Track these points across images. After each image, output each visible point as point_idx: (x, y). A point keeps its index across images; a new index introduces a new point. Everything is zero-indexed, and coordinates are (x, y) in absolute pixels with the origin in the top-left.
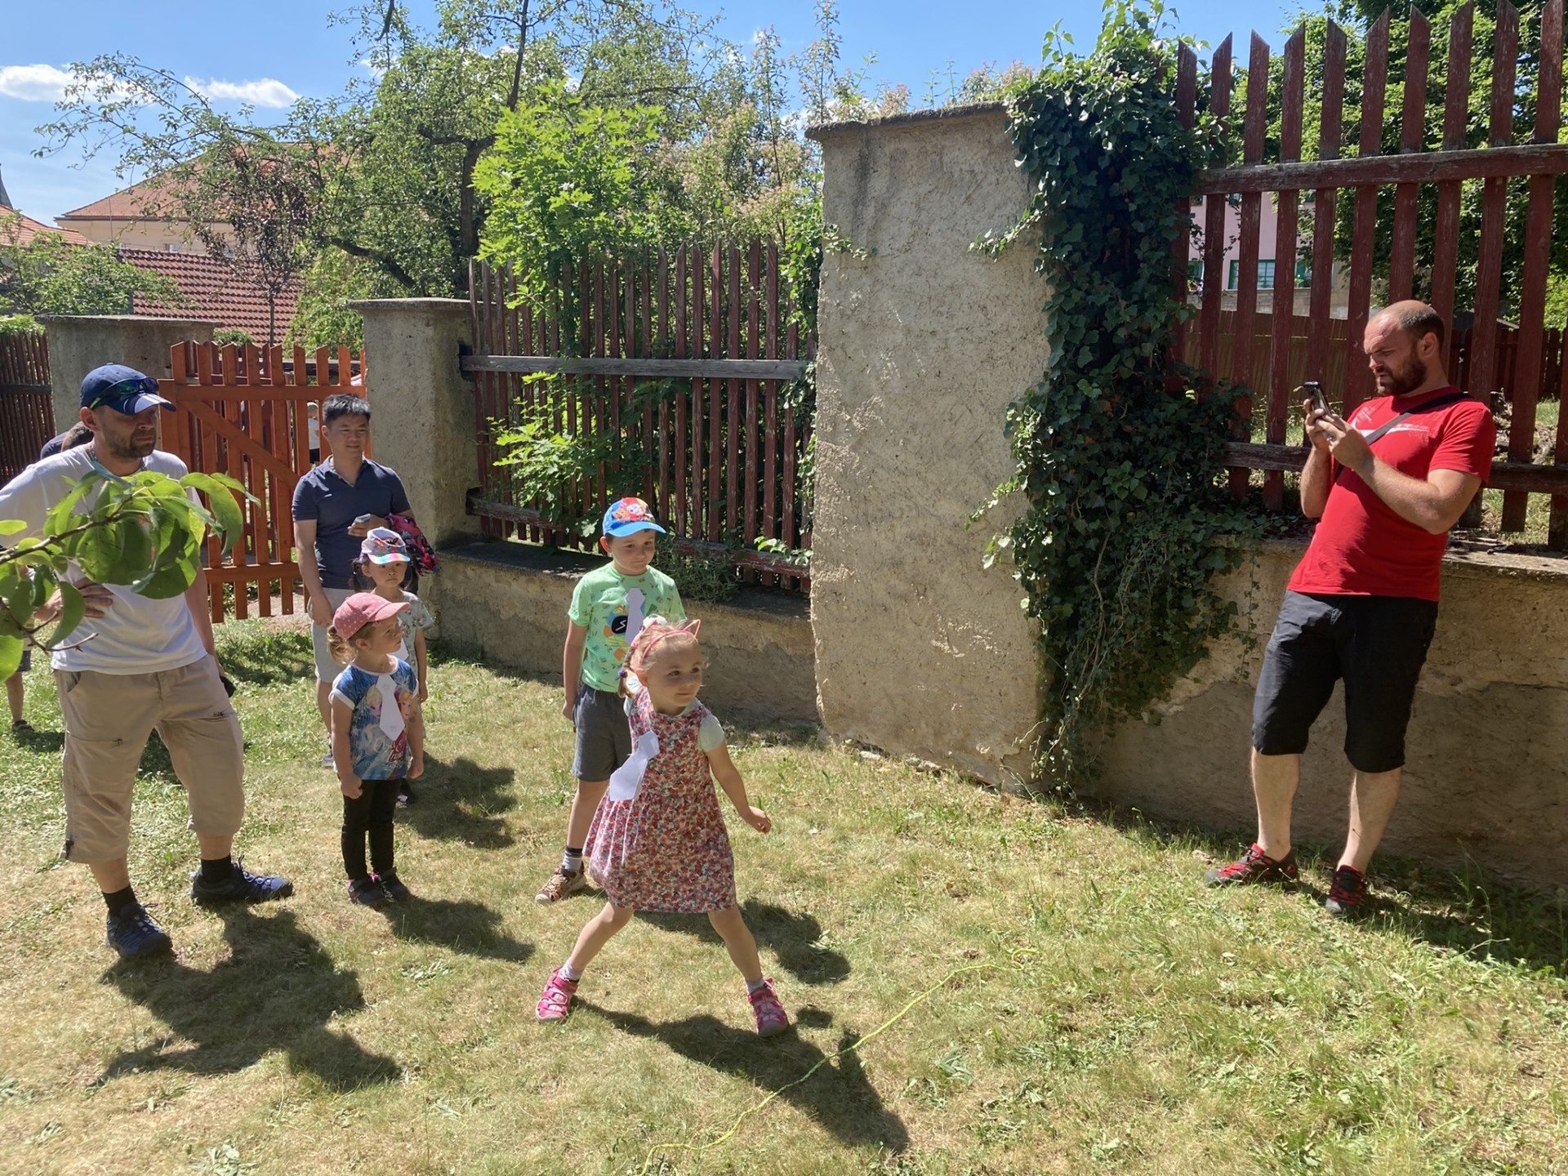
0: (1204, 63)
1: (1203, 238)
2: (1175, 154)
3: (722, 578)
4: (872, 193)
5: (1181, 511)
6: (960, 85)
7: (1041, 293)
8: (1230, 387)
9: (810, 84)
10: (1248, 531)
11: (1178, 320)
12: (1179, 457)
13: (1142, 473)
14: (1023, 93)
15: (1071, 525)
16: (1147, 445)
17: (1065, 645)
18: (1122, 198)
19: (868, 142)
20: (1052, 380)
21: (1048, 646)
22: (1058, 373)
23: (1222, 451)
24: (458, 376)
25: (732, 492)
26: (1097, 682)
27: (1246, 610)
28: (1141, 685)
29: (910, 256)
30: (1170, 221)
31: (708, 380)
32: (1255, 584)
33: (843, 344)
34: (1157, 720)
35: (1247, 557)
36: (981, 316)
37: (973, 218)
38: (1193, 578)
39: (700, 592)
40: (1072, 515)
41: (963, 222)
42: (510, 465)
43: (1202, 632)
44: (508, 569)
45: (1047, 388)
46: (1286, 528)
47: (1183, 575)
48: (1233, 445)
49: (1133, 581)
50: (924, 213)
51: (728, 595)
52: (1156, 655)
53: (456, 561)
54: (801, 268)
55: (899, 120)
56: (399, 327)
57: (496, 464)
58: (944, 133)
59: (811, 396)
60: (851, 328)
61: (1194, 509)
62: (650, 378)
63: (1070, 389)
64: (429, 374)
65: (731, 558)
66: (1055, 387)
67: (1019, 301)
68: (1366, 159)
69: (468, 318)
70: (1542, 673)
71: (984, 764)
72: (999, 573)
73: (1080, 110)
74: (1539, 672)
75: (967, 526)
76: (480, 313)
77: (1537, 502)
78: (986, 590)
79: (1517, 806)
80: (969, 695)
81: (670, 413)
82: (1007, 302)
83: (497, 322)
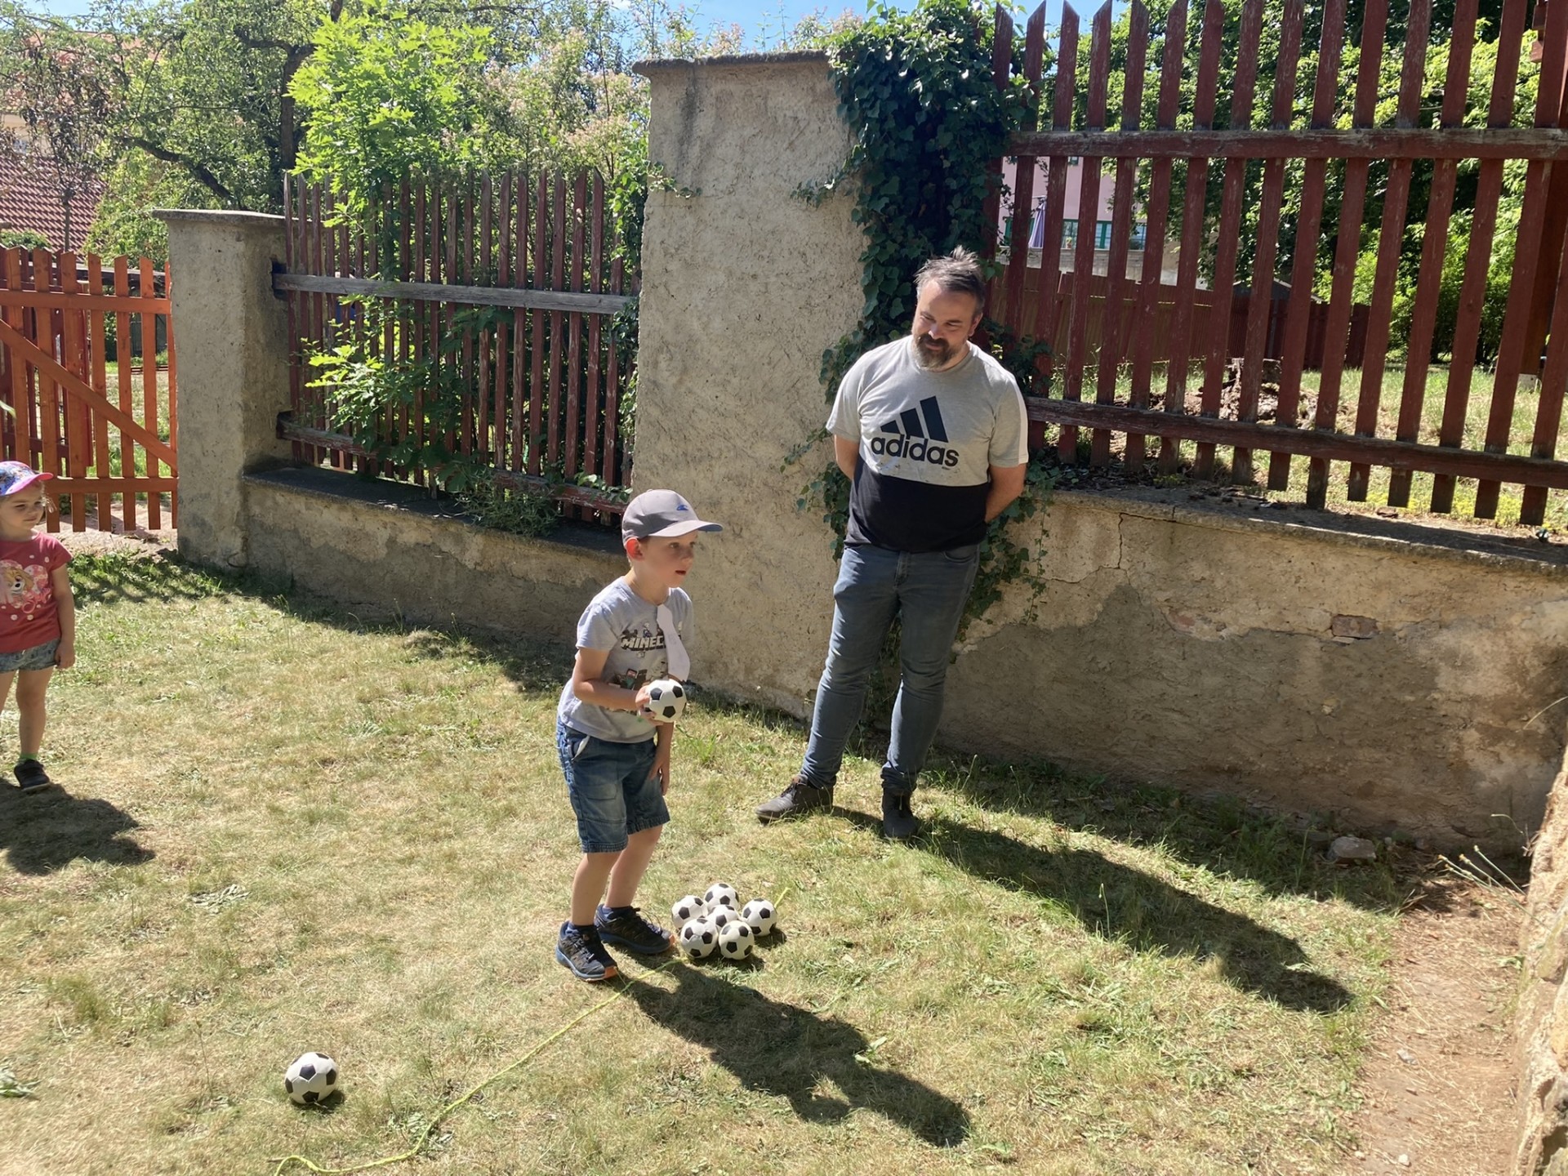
0: (1019, 26)
1: (1013, 197)
2: (988, 114)
3: (541, 513)
4: (697, 132)
6: (792, 30)
7: (858, 243)
8: (1029, 345)
9: (643, 18)
10: (1041, 482)
14: (846, 43)
18: (937, 153)
19: (695, 82)
20: (865, 330)
22: (871, 323)
24: (270, 294)
25: (553, 426)
27: (1036, 556)
29: (733, 198)
30: (980, 180)
31: (531, 311)
32: (1045, 532)
33: (666, 283)
35: (1039, 506)
36: (801, 263)
37: (795, 165)
39: (518, 525)
41: (786, 167)
42: (323, 388)
43: (996, 577)
44: (320, 497)
45: (861, 336)
46: (1077, 480)
50: (748, 157)
51: (547, 530)
53: (265, 486)
54: (626, 203)
55: (725, 60)
56: (207, 239)
57: (308, 385)
58: (770, 78)
59: (634, 333)
62: (471, 306)
64: (239, 291)
65: (550, 492)
66: (869, 336)
67: (837, 249)
68: (1163, 132)
69: (282, 235)
70: (1294, 621)
71: (790, 698)
72: (811, 515)
73: (901, 65)
74: (1291, 619)
75: (783, 469)
76: (295, 230)
77: (1299, 464)
78: (798, 531)
79: (1267, 742)
80: (780, 632)
81: (492, 342)
82: (826, 250)
83: (311, 239)
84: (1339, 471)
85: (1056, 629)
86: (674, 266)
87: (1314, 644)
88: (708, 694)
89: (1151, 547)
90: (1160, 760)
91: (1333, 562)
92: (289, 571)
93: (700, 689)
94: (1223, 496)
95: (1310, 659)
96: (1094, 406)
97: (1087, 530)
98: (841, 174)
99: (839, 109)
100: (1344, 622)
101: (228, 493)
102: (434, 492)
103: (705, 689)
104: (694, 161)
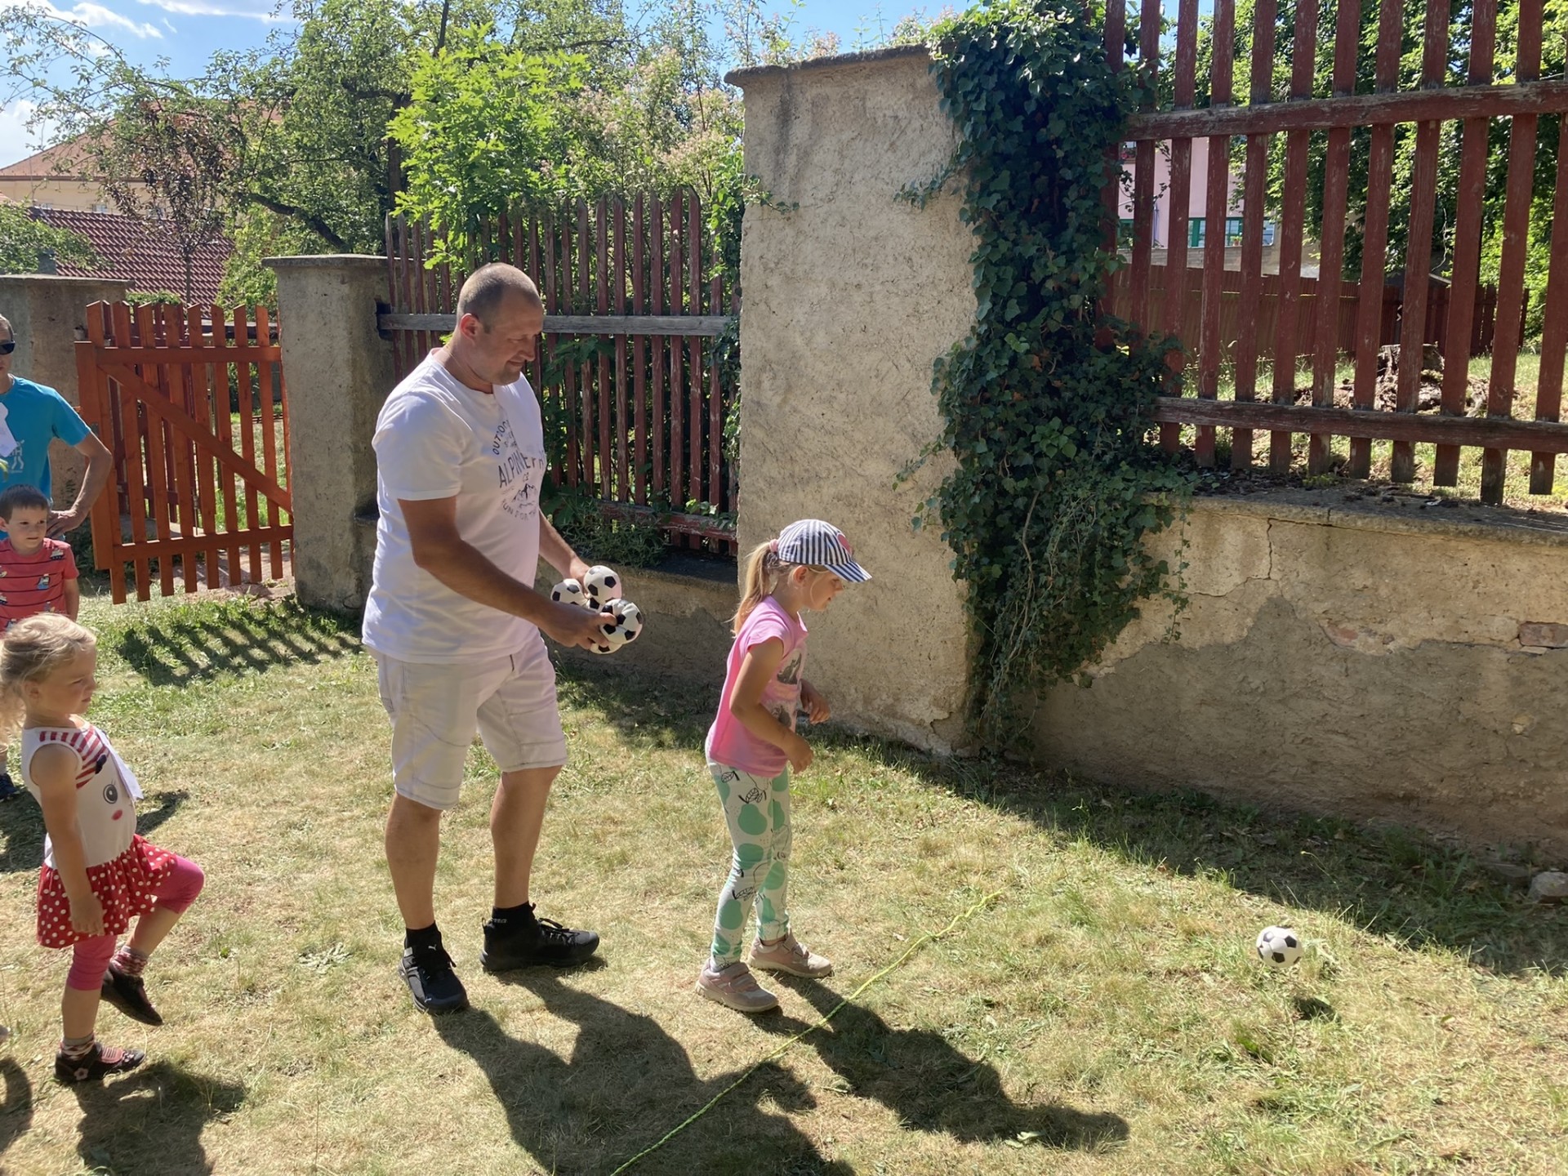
0: (1131, 3)
1: (1133, 184)
2: (1102, 98)
3: (649, 542)
4: (794, 140)
5: (1110, 469)
7: (967, 243)
8: (1158, 342)
9: (736, 31)
10: (1179, 488)
11: (1107, 271)
12: (1108, 412)
13: (1071, 430)
14: (946, 34)
15: (999, 484)
16: (1077, 401)
17: (994, 607)
18: (1049, 144)
19: (789, 88)
20: (979, 335)
21: (976, 608)
22: (985, 327)
23: (1153, 407)
24: (376, 335)
25: (658, 454)
26: (1026, 644)
27: (1177, 569)
28: (1072, 647)
29: (833, 207)
30: (1098, 168)
31: (632, 337)
32: (1185, 542)
33: (767, 299)
34: (1088, 682)
35: (1177, 514)
36: (907, 268)
37: (897, 166)
38: (1122, 537)
39: (626, 556)
40: (1000, 473)
41: (888, 169)
43: (1133, 592)
45: (974, 342)
46: (1217, 485)
47: (1113, 534)
48: (1163, 399)
49: (1062, 541)
50: (847, 161)
51: (656, 559)
52: (1087, 615)
54: (723, 220)
55: (819, 63)
56: (313, 284)
58: (867, 77)
59: (735, 354)
60: (774, 281)
61: (1124, 466)
62: (571, 337)
63: (998, 342)
64: (345, 333)
65: (657, 521)
66: (982, 342)
67: (945, 252)
68: (1298, 103)
69: (386, 275)
70: (1473, 630)
71: (912, 728)
72: (926, 534)
73: (1007, 51)
74: (1470, 629)
75: (895, 486)
76: (398, 269)
77: (1470, 455)
78: (914, 552)
79: (1447, 765)
80: (898, 659)
81: (594, 371)
82: (933, 254)
83: (413, 281)
84: (1518, 461)
85: (1201, 648)
87: (1498, 655)
89: (1304, 554)
90: (1323, 788)
91: (1517, 563)
94: (1382, 495)
95: (1495, 674)
96: (1233, 403)
97: (1232, 537)
98: (947, 172)
99: (942, 104)
100: (1534, 630)
101: (341, 535)
104: (791, 171)
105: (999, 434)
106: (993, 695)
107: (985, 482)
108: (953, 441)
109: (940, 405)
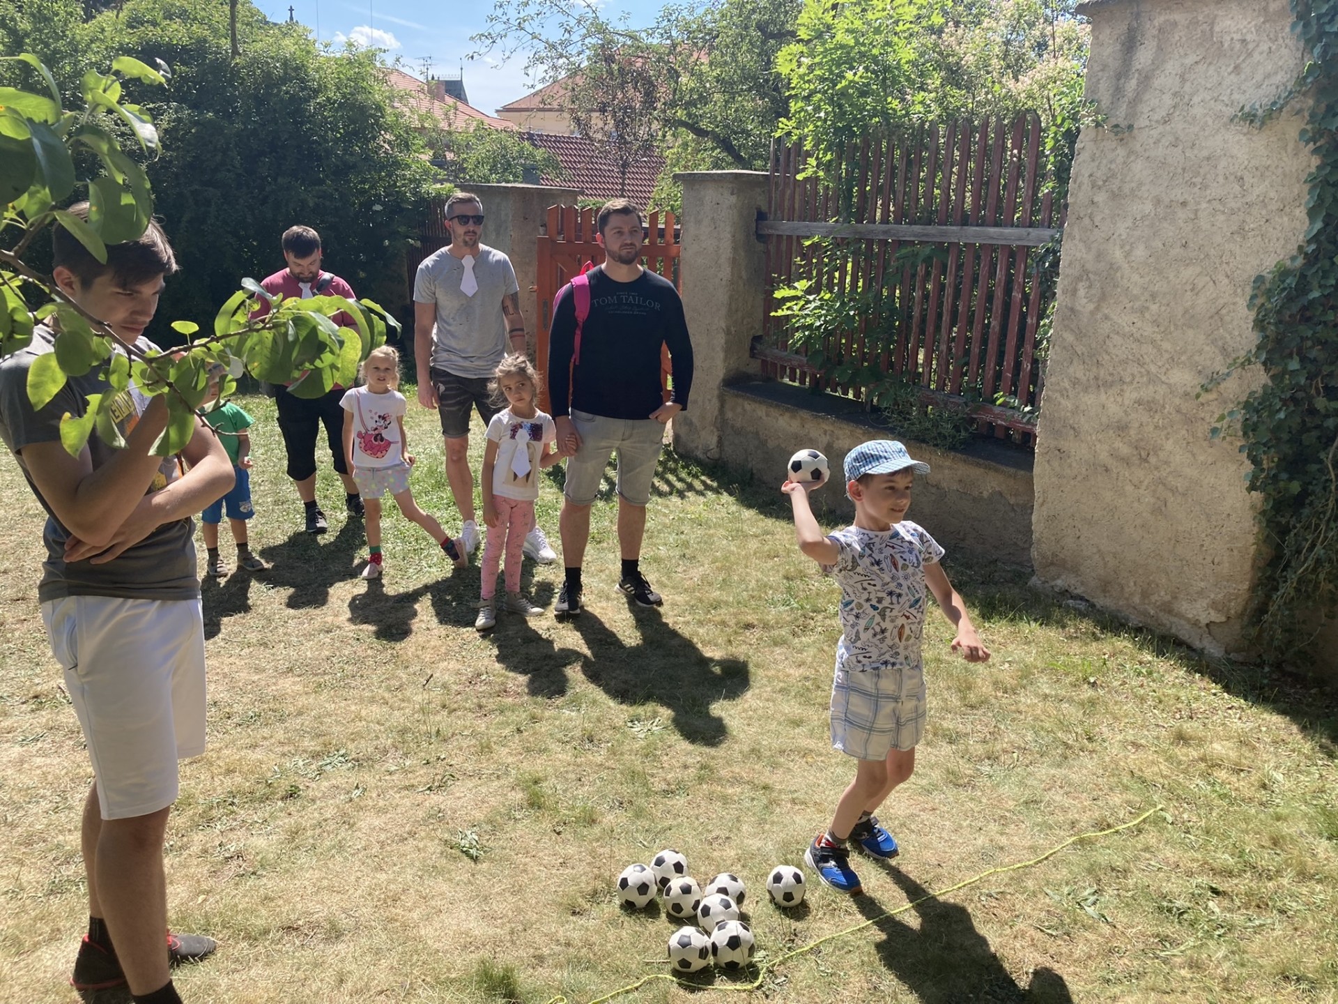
3: (957, 428)
4: (1137, 65)
7: (1304, 164)
15: (1310, 403)
17: (1288, 523)
19: (1137, 16)
20: (1306, 254)
21: (1269, 521)
22: (1313, 247)
24: (753, 238)
25: (975, 350)
26: (1318, 561)
29: (1168, 128)
31: (965, 245)
33: (1091, 214)
36: (1237, 188)
37: (1239, 88)
40: (1313, 392)
41: (1229, 91)
44: (777, 406)
45: (1300, 261)
50: (1188, 84)
51: (961, 443)
53: (737, 396)
54: (1059, 141)
56: (710, 194)
57: (772, 314)
59: (1056, 264)
62: (913, 243)
63: (1327, 263)
64: (729, 236)
65: (967, 410)
66: (1309, 261)
67: (1280, 170)
69: (766, 188)
71: (1187, 627)
72: (1225, 444)
75: (1198, 396)
76: (777, 183)
78: (1210, 460)
80: (1181, 560)
81: (928, 274)
82: (1267, 173)
83: (788, 192)
86: (1101, 198)
88: (1101, 612)
92: (750, 465)
93: (1093, 606)
98: (1290, 93)
99: (1293, 26)
101: (710, 400)
102: (868, 408)
103: (1098, 606)
104: (1130, 94)
105: (1315, 353)
106: (1276, 607)
107: (1293, 398)
108: (1264, 357)
109: (1254, 321)
